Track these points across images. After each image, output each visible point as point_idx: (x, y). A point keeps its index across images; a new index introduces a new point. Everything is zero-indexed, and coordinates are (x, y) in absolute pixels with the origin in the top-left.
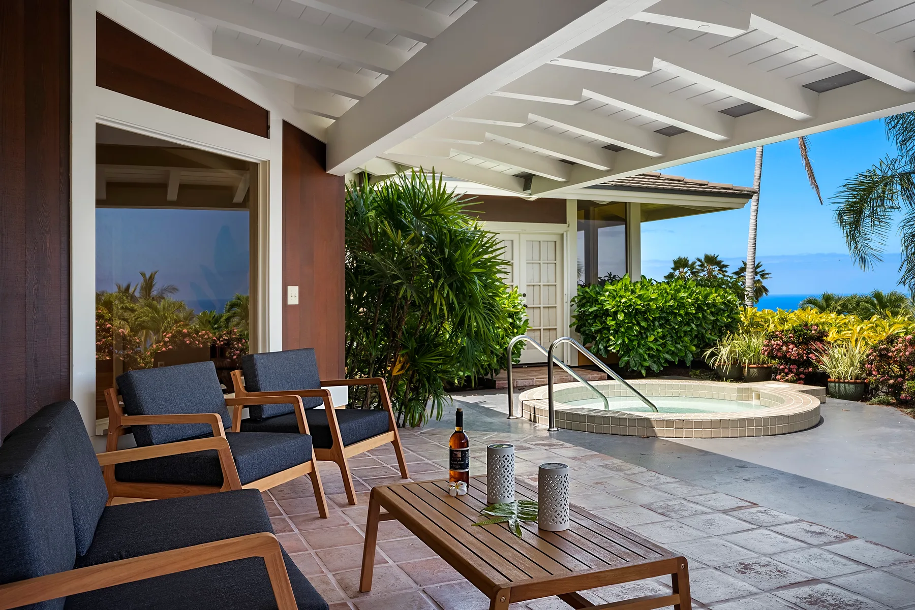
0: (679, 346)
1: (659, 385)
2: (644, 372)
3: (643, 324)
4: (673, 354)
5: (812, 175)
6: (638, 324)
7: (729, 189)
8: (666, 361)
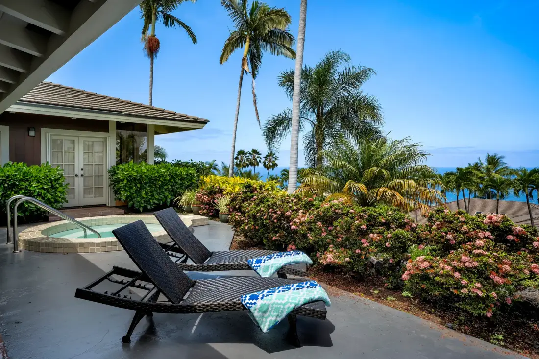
0: (161, 196)
1: (132, 218)
2: (141, 209)
3: (138, 185)
4: (159, 200)
5: (257, 114)
6: (136, 186)
7: (195, 119)
8: (155, 203)
